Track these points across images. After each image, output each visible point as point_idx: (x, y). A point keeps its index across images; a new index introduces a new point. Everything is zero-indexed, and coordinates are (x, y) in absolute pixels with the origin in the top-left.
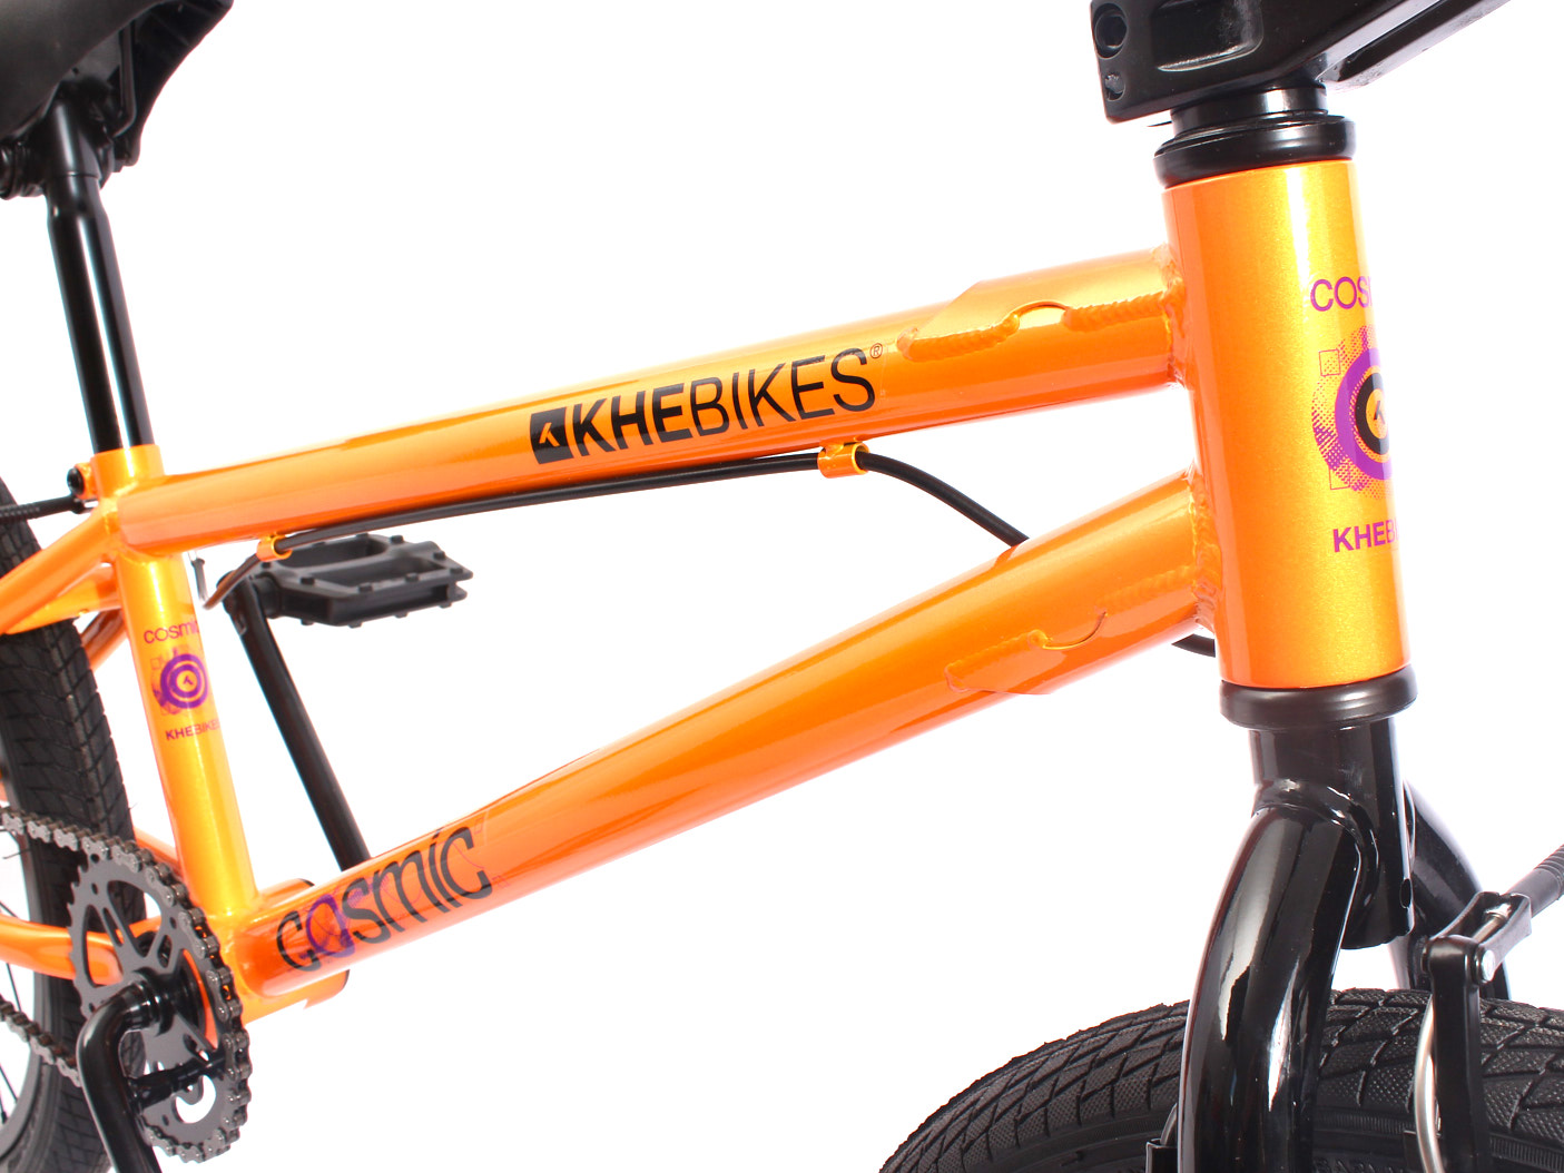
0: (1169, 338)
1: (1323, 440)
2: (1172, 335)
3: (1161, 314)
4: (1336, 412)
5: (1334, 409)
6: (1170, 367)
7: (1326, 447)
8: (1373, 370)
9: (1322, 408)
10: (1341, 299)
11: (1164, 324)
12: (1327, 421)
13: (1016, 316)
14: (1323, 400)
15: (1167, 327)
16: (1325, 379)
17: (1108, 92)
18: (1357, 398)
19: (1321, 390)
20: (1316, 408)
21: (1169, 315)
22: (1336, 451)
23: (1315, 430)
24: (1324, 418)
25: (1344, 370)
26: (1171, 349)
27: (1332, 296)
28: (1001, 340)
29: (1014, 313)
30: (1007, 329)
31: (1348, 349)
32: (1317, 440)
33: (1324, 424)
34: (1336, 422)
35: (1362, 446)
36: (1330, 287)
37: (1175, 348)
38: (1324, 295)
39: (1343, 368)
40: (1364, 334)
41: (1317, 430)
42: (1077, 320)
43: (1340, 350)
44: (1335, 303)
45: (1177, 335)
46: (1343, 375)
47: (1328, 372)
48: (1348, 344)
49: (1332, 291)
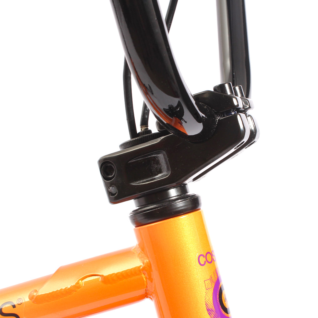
0: (145, 283)
1: (211, 313)
2: (147, 281)
3: (142, 274)
4: (213, 302)
5: (212, 301)
6: (146, 293)
7: (212, 315)
8: (221, 284)
9: (208, 302)
10: (208, 260)
11: (143, 278)
12: (211, 306)
13: (80, 281)
14: (208, 298)
15: (144, 279)
16: (208, 291)
17: (110, 194)
18: (219, 295)
19: (207, 295)
20: (206, 302)
21: (144, 274)
22: (216, 316)
23: (207, 310)
24: (210, 305)
25: (213, 286)
26: (147, 287)
27: (205, 260)
28: (75, 291)
29: (80, 280)
30: (77, 286)
31: (213, 278)
32: (209, 313)
33: (210, 307)
34: (214, 306)
35: (223, 312)
36: (204, 257)
37: (148, 286)
38: (202, 260)
39: (213, 285)
40: (216, 272)
41: (208, 310)
42: (106, 280)
43: (211, 279)
44: (207, 262)
45: (149, 282)
46: (213, 288)
47: (208, 288)
48: (213, 276)
49: (205, 258)
